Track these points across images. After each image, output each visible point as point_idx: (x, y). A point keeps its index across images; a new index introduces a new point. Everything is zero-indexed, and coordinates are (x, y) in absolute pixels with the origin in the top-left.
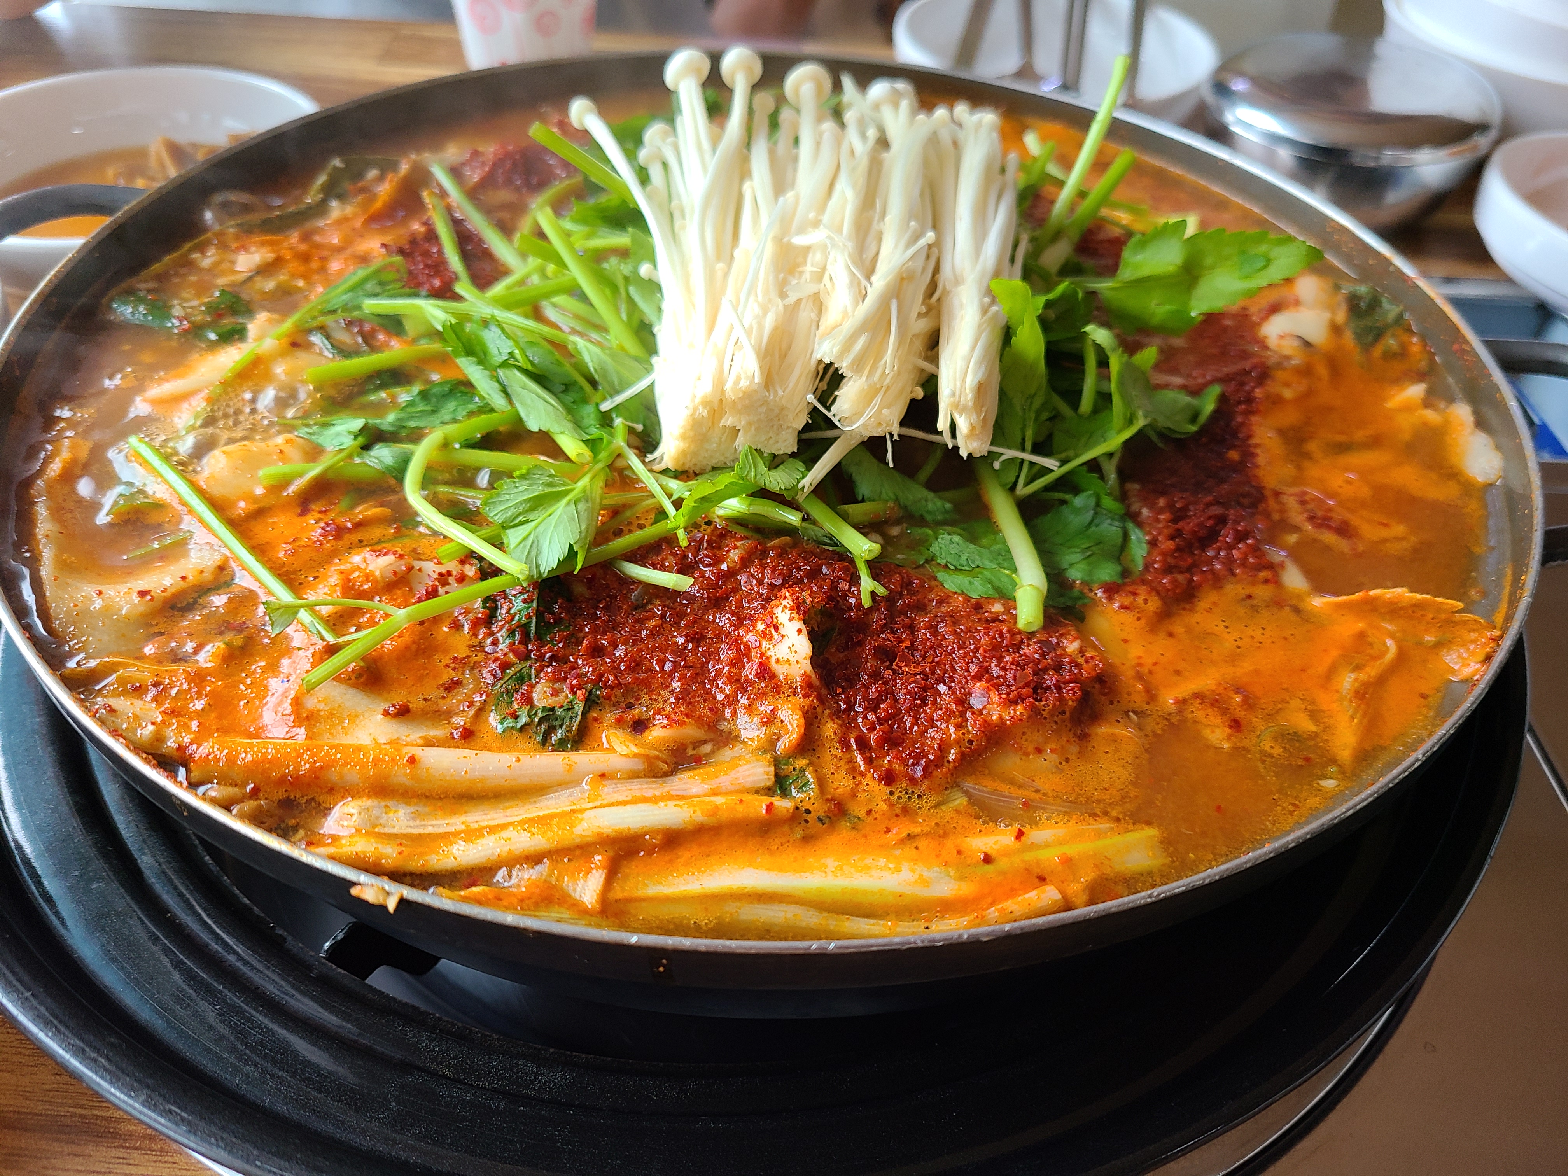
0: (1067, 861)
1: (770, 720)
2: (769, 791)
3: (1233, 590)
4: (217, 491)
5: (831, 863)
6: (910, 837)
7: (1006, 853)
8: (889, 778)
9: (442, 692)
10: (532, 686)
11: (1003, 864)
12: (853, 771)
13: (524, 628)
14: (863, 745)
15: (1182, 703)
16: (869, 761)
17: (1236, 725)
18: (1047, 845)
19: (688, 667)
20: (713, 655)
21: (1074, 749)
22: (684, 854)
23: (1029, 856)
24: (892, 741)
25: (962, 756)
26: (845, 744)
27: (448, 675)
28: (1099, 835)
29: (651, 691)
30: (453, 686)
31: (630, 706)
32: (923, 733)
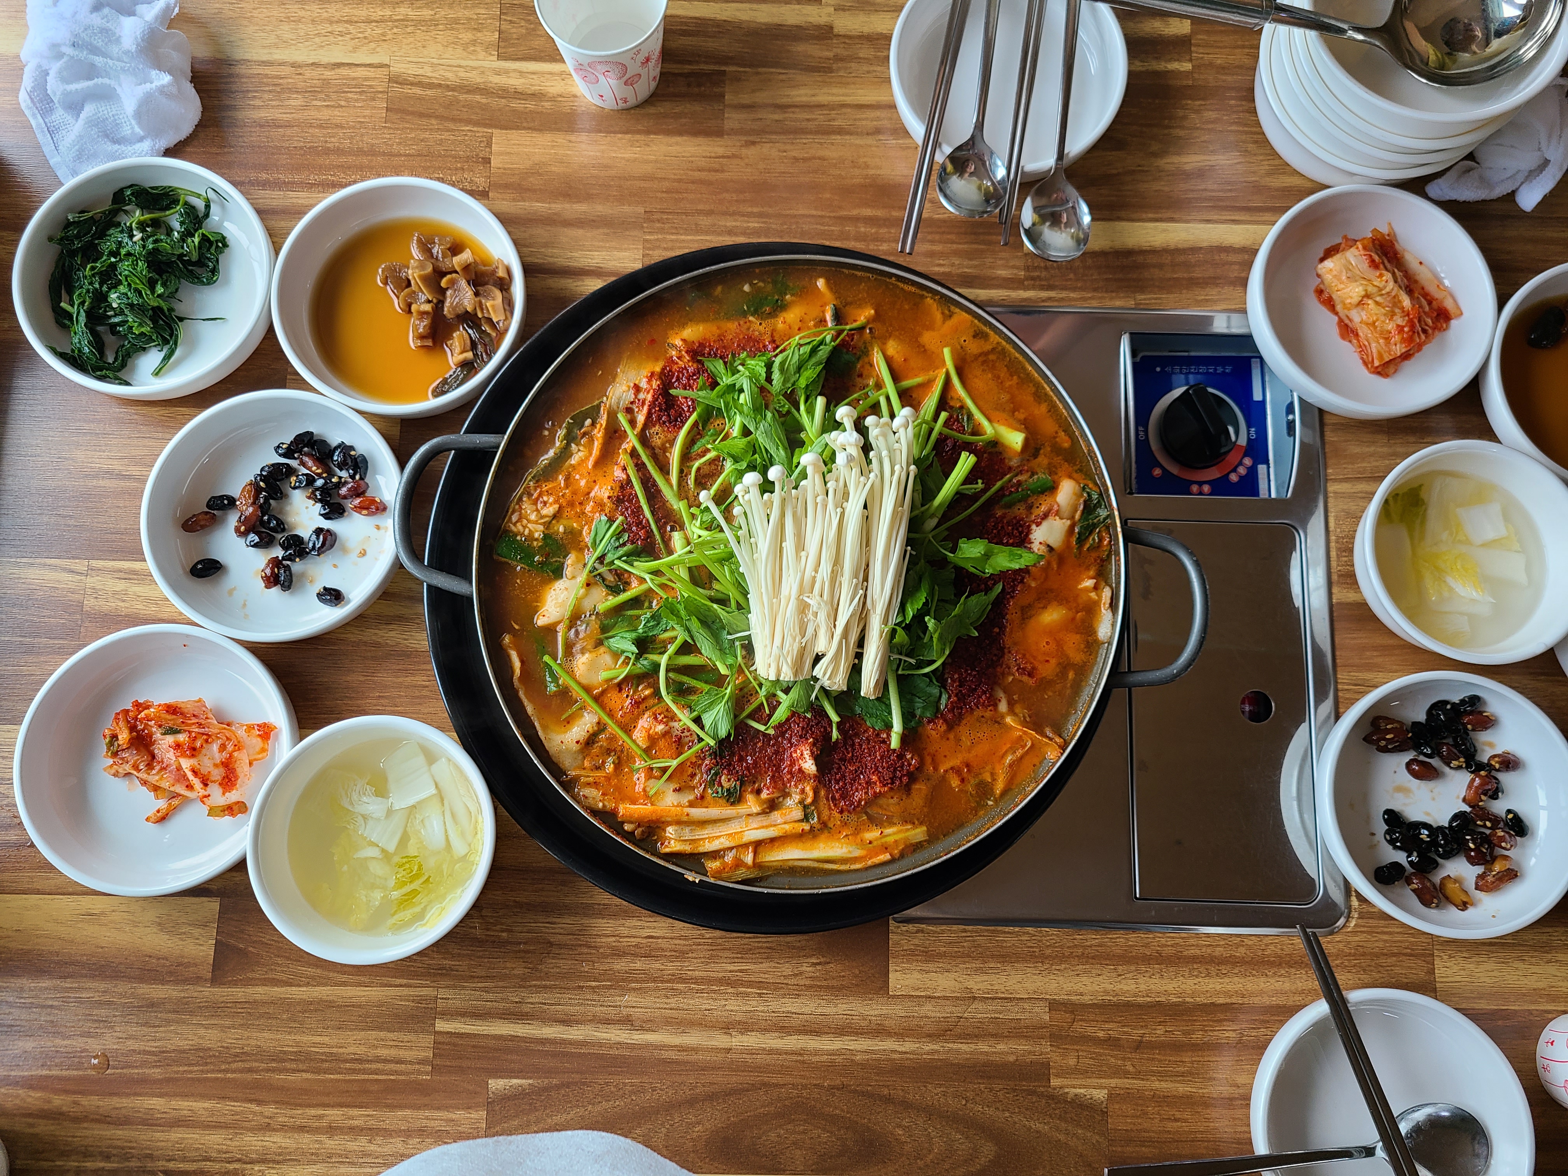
0: (896, 841)
1: (803, 791)
2: (801, 821)
3: (978, 713)
4: (584, 681)
5: (822, 845)
6: (846, 835)
7: (876, 839)
8: (841, 812)
9: (689, 778)
10: (720, 777)
11: (875, 843)
12: (830, 809)
13: (715, 753)
14: (834, 798)
15: (946, 771)
16: (835, 805)
17: (963, 780)
18: (889, 835)
19: (774, 766)
20: (782, 760)
21: (904, 797)
22: (777, 844)
23: (883, 840)
24: (843, 797)
25: (866, 803)
26: (827, 799)
27: (690, 770)
28: (908, 830)
29: (761, 775)
30: (693, 776)
31: (754, 783)
32: (853, 794)
